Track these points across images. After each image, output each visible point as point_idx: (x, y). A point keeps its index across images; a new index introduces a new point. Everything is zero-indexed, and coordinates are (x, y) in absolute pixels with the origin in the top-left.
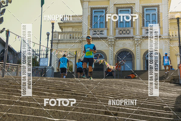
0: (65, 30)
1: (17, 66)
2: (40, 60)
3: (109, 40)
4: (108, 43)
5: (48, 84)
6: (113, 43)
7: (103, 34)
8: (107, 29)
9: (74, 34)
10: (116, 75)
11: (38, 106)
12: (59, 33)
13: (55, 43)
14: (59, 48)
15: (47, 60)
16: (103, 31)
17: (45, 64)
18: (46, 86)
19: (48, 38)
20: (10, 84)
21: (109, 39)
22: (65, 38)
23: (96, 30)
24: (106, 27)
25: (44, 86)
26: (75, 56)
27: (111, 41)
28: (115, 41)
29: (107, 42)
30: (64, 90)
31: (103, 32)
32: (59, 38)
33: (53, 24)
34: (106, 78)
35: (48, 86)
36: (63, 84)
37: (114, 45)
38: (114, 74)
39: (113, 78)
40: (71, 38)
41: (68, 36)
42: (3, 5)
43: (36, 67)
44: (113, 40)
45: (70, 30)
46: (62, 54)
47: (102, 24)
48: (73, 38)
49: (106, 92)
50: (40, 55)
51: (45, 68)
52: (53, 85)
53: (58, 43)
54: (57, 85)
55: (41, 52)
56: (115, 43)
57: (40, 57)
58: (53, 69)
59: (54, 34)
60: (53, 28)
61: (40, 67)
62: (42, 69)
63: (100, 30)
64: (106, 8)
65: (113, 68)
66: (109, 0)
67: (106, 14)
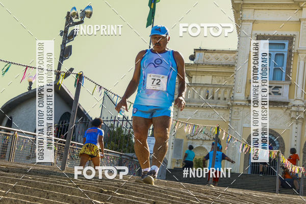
0: (197, 79)
3: (293, 109)
4: (290, 115)
5: (154, 194)
7: (280, 94)
8: (290, 85)
9: (216, 90)
16: (281, 87)
18: (151, 198)
20: (77, 186)
21: (294, 106)
22: (196, 97)
24: (287, 79)
25: (147, 197)
27: (296, 111)
29: (288, 111)
31: (280, 91)
34: (280, 192)
35: (155, 198)
36: (187, 198)
37: (304, 120)
40: (207, 98)
41: (203, 93)
42: (75, 20)
44: (302, 109)
45: (207, 79)
46: (188, 130)
47: (278, 73)
48: (213, 98)
52: (166, 197)
54: (172, 198)
58: (166, 162)
63: (274, 86)
64: (291, 39)
65: (297, 171)
66: (300, 21)
67: (290, 51)
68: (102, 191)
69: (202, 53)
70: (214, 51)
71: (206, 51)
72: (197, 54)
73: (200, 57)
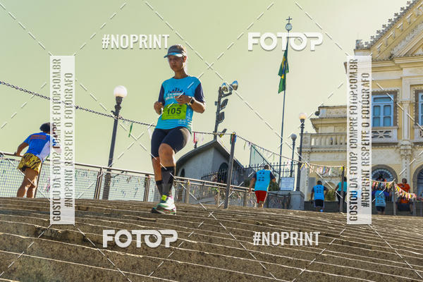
0: (323, 130)
1: (245, 190)
2: (280, 180)
3: (402, 147)
4: (400, 152)
5: (298, 223)
6: (409, 152)
7: (390, 137)
8: (398, 129)
9: (338, 138)
10: (418, 210)
11: (289, 262)
12: (312, 135)
13: (305, 152)
14: (312, 160)
15: (292, 181)
16: (390, 131)
17: (290, 187)
18: (297, 227)
19: (294, 145)
20: (239, 221)
21: (402, 145)
22: (323, 144)
23: (378, 131)
24: (395, 124)
25: (293, 226)
26: (341, 173)
27: (405, 150)
28: (414, 149)
29: (398, 150)
30: (327, 235)
31: (390, 134)
32: (313, 144)
33: (302, 120)
34: (397, 214)
35: (300, 227)
37: (411, 156)
38: (414, 208)
39: (411, 214)
40: (332, 144)
41: (328, 141)
42: (225, 93)
43: (275, 192)
44: (410, 147)
45: (330, 130)
46: (320, 171)
47: (387, 120)
48: (336, 144)
49: (404, 242)
50: (280, 172)
51: (289, 195)
52: (308, 225)
53: (310, 153)
54: (314, 226)
55: (282, 167)
56: (412, 152)
57: (281, 176)
58: (302, 196)
59: (304, 137)
60: (302, 127)
61: (280, 193)
62: (285, 196)
63: (385, 130)
64: (395, 93)
65: (410, 197)
66: (401, 78)
67: (395, 102)
68: (258, 224)
69: (325, 109)
70: (334, 107)
71: (327, 107)
72: (321, 110)
73: (323, 113)
